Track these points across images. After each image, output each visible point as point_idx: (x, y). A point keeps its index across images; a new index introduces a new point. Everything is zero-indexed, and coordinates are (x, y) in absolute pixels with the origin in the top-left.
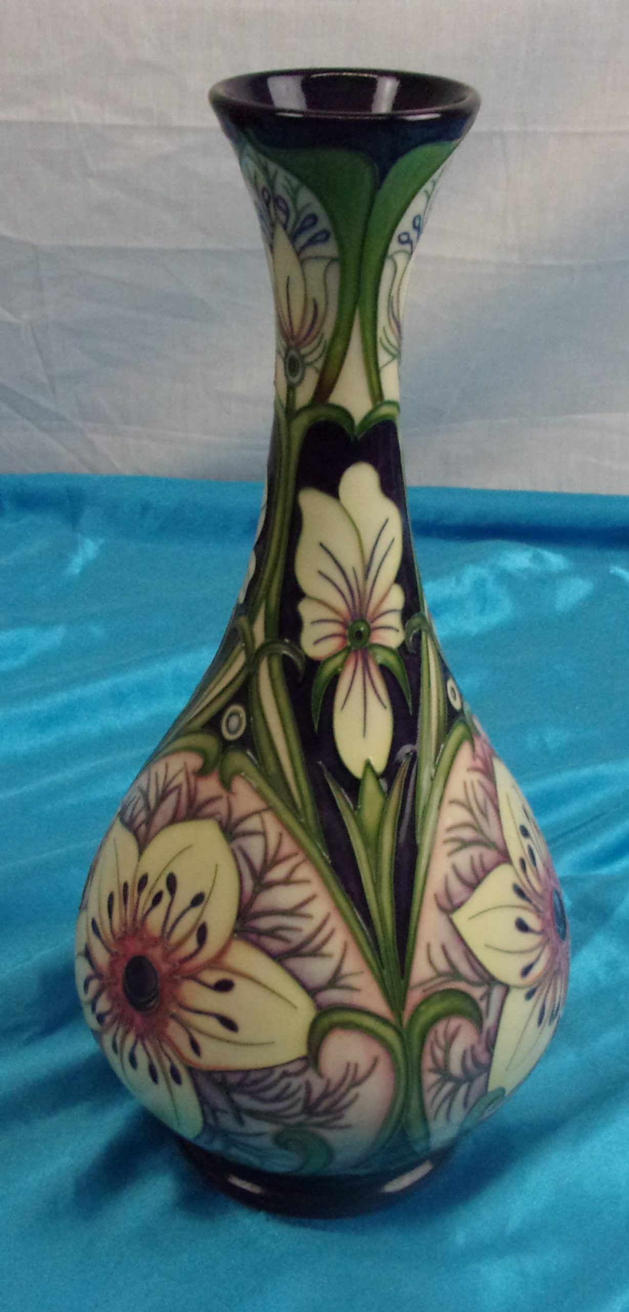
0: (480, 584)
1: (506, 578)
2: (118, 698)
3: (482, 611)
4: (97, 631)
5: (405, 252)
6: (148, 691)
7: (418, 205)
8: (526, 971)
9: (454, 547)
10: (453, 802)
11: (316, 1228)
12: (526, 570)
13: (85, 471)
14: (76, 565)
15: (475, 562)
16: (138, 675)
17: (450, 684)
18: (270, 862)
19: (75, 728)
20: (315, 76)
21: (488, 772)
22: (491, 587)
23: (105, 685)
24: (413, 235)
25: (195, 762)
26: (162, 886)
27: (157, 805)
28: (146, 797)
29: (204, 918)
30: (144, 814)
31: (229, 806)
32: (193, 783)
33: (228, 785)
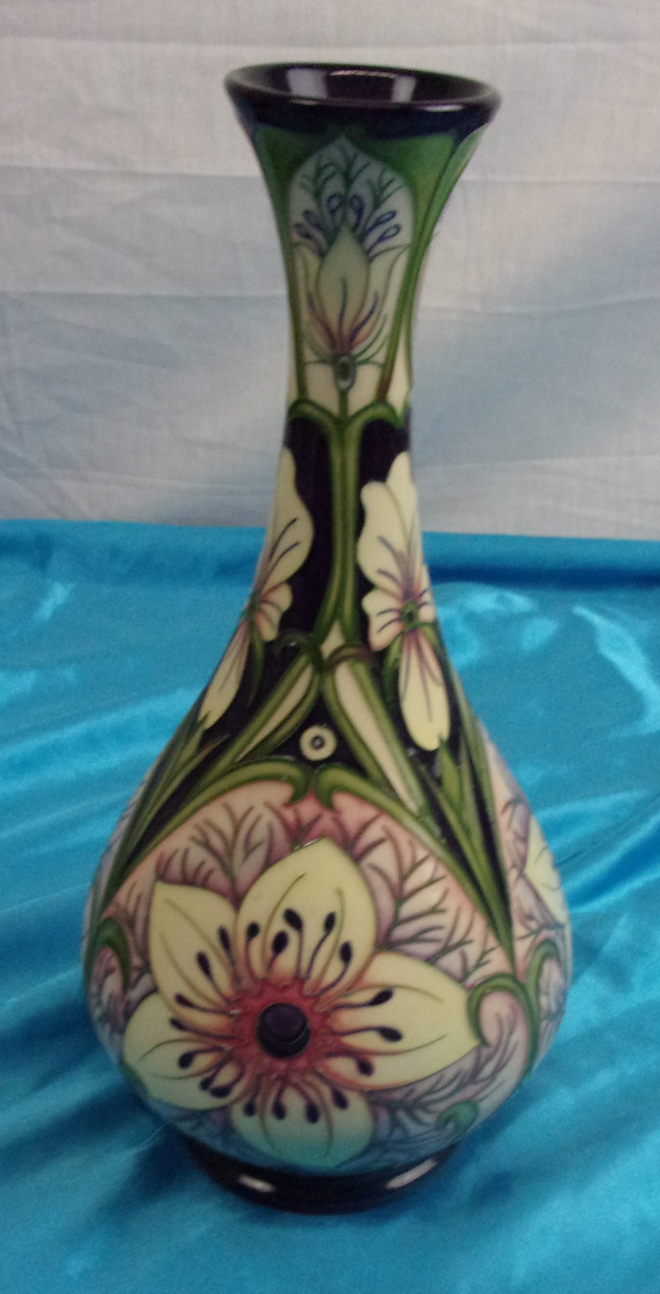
1: (472, 618)
2: (92, 742)
4: (69, 674)
6: (123, 735)
12: (491, 612)
13: (52, 516)
14: (47, 610)
16: (111, 719)
18: (407, 870)
22: (460, 628)
25: (279, 793)
26: (279, 925)
27: (230, 848)
28: (206, 845)
29: (343, 939)
30: (211, 863)
31: (340, 825)
32: (289, 815)
33: (328, 804)
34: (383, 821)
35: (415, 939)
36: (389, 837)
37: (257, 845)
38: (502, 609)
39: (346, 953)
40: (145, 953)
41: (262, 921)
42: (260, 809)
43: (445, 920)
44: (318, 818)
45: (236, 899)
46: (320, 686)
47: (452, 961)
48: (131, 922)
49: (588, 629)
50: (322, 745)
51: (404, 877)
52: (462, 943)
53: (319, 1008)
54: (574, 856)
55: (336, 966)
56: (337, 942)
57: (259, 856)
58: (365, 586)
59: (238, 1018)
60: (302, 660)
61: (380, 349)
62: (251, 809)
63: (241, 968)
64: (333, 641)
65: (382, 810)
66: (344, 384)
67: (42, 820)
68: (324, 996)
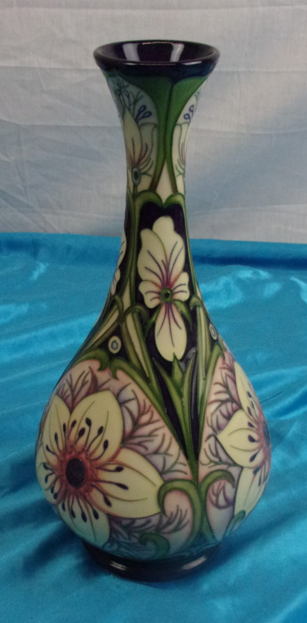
0: (227, 285)
1: (239, 282)
2: (53, 337)
3: (228, 298)
4: (44, 306)
5: (187, 123)
6: (68, 333)
7: (192, 101)
8: (252, 459)
9: (215, 269)
10: (217, 383)
11: (156, 587)
12: (248, 279)
14: (36, 275)
15: (225, 274)
16: (61, 326)
17: (211, 325)
18: (141, 413)
19: (31, 351)
20: (143, 44)
21: (232, 370)
22: (233, 287)
23: (47, 330)
24: (191, 114)
26: (84, 424)
27: (75, 387)
29: (106, 438)
30: (69, 392)
33: (114, 375)
34: (134, 386)
36: (136, 397)
38: (255, 277)
39: (106, 444)
44: (107, 381)
45: (72, 410)
47: (159, 461)
49: (298, 288)
50: (116, 346)
52: (165, 453)
54: (278, 394)
55: (100, 450)
56: (102, 439)
58: (139, 280)
60: (115, 307)
61: (150, 168)
66: (137, 182)
67: (27, 372)
68: (93, 463)
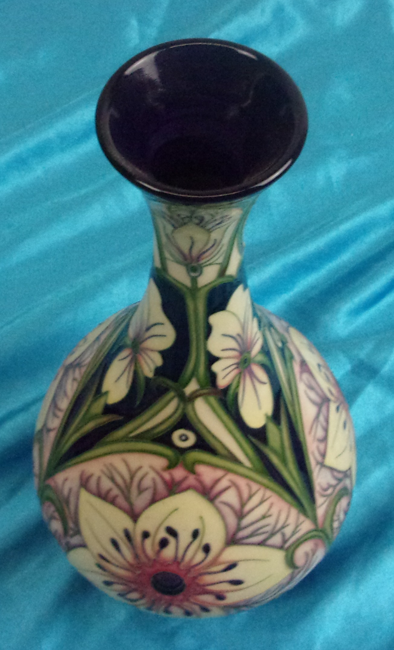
18: (245, 500)
25: (160, 463)
26: (163, 534)
27: (128, 487)
28: (112, 479)
29: (205, 542)
30: (115, 492)
31: (201, 482)
32: (167, 476)
33: (191, 470)
34: (230, 476)
35: (252, 535)
36: (234, 484)
37: (146, 489)
39: (207, 549)
40: (76, 522)
41: (151, 530)
42: (145, 469)
43: (271, 521)
44: (185, 478)
45: (135, 516)
46: (184, 409)
47: (277, 539)
48: (67, 502)
50: (186, 439)
51: (243, 504)
52: (283, 527)
53: (191, 575)
55: (200, 555)
56: (200, 544)
57: (147, 496)
58: (212, 359)
59: (140, 575)
60: (171, 394)
61: (219, 257)
62: (140, 468)
63: (139, 552)
64: (192, 387)
65: (228, 471)
66: (195, 275)
68: (192, 570)
